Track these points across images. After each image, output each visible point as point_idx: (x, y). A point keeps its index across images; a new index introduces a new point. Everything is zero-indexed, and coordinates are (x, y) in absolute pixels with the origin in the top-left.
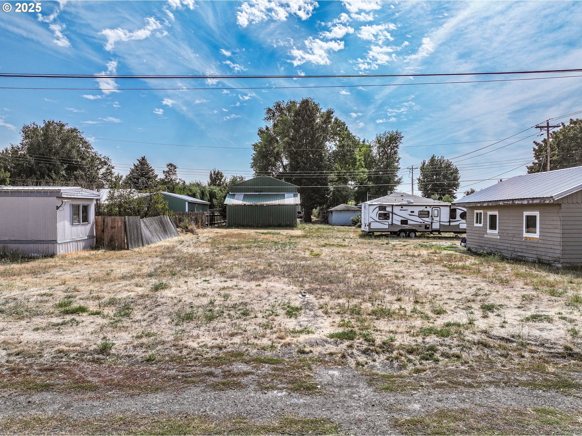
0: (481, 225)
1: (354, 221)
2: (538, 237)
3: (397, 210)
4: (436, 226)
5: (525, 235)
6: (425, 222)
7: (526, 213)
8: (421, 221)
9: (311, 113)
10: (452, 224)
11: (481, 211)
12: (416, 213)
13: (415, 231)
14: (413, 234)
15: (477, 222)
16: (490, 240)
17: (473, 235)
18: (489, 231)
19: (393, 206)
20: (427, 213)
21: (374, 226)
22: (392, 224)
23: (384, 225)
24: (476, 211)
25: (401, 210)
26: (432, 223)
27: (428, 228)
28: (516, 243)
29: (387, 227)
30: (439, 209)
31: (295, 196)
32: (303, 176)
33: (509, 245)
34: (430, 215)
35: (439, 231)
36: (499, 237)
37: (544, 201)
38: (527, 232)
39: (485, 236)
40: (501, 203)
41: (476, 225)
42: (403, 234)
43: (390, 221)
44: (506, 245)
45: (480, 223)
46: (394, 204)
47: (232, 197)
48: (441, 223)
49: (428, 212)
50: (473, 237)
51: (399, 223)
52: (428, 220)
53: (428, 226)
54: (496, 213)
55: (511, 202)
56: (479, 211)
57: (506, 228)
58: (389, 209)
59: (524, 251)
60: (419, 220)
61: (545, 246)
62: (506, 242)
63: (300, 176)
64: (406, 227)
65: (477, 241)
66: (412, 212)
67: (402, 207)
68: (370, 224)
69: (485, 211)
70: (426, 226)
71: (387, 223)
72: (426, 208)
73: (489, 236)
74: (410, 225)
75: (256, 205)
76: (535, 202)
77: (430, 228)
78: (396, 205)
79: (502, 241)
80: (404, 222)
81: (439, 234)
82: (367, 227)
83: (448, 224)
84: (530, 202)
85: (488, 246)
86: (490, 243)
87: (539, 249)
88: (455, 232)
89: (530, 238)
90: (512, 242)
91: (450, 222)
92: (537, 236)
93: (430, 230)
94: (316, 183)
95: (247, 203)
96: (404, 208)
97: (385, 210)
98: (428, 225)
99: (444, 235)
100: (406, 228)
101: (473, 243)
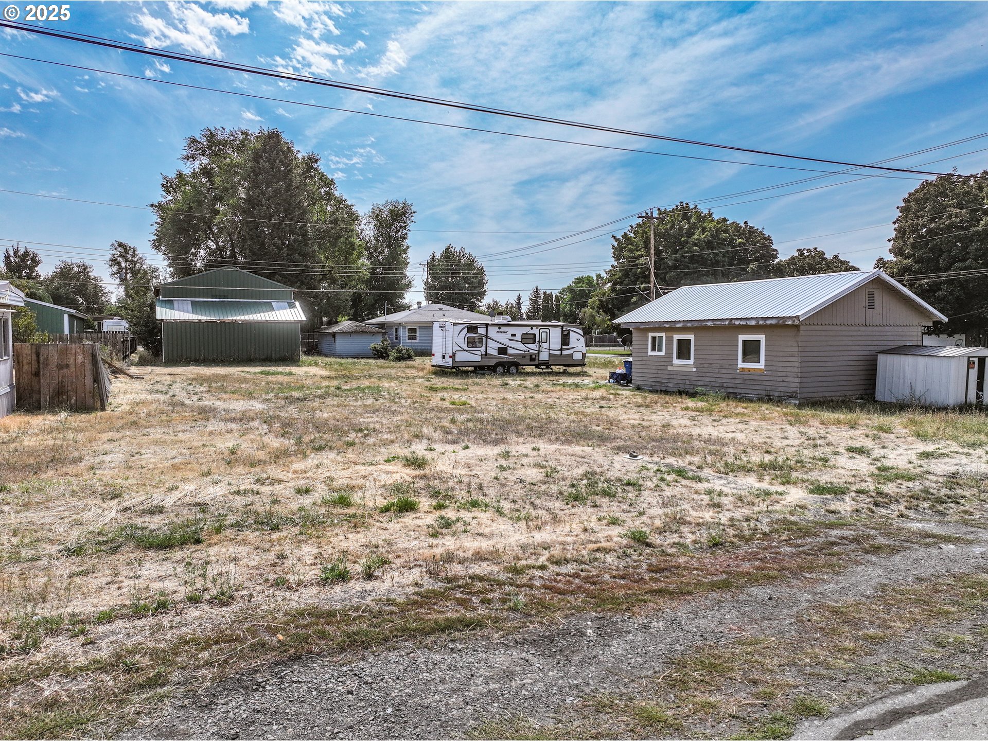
0: (663, 353)
1: (377, 351)
2: (763, 367)
3: (492, 332)
4: (544, 357)
5: (741, 365)
6: (531, 351)
7: (742, 337)
8: (525, 348)
9: (286, 158)
10: (565, 352)
11: (663, 334)
12: (519, 338)
13: (516, 365)
14: (513, 369)
15: (653, 349)
16: (678, 373)
17: (645, 367)
18: (676, 361)
19: (487, 325)
20: (532, 337)
21: (461, 357)
22: (486, 355)
23: (474, 357)
24: (651, 335)
25: (498, 332)
26: (539, 352)
27: (534, 360)
28: (725, 376)
29: (478, 358)
30: (548, 331)
31: (291, 306)
32: (274, 270)
33: (712, 380)
34: (537, 339)
35: (548, 365)
36: (694, 370)
37: (784, 322)
38: (744, 361)
39: (670, 368)
40: (709, 324)
41: (650, 353)
42: (500, 369)
43: (483, 349)
44: (708, 379)
45: (660, 350)
46: (490, 322)
47: (168, 306)
48: (551, 352)
49: (535, 335)
50: (646, 371)
51: (495, 353)
52: (534, 347)
53: (534, 357)
54: (691, 337)
55: (727, 323)
56: (657, 335)
57: (707, 357)
58: (481, 331)
59: (739, 386)
60: (522, 347)
61: (775, 378)
62: (708, 375)
63: (268, 269)
64: (505, 358)
65: (654, 375)
66: (514, 335)
67: (500, 328)
68: (454, 354)
69: (670, 334)
70: (531, 356)
71: (479, 353)
72: (532, 329)
73: (675, 369)
74: (510, 355)
75: (223, 323)
76: (768, 322)
77: (537, 359)
78: (493, 325)
79: (700, 374)
80: (503, 351)
81: (547, 367)
82: (451, 360)
83: (559, 353)
84: (761, 322)
85: (675, 381)
86: (679, 377)
87: (764, 383)
88: (564, 365)
89: (749, 370)
90: (718, 375)
91: (561, 350)
92: (761, 365)
93: (536, 362)
94: (298, 284)
95: (204, 318)
96: (503, 329)
97: (477, 333)
98: (535, 354)
99: (555, 369)
100: (505, 360)
101: (646, 379)
